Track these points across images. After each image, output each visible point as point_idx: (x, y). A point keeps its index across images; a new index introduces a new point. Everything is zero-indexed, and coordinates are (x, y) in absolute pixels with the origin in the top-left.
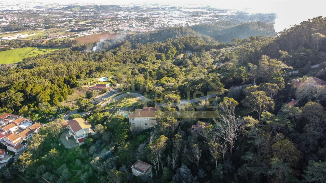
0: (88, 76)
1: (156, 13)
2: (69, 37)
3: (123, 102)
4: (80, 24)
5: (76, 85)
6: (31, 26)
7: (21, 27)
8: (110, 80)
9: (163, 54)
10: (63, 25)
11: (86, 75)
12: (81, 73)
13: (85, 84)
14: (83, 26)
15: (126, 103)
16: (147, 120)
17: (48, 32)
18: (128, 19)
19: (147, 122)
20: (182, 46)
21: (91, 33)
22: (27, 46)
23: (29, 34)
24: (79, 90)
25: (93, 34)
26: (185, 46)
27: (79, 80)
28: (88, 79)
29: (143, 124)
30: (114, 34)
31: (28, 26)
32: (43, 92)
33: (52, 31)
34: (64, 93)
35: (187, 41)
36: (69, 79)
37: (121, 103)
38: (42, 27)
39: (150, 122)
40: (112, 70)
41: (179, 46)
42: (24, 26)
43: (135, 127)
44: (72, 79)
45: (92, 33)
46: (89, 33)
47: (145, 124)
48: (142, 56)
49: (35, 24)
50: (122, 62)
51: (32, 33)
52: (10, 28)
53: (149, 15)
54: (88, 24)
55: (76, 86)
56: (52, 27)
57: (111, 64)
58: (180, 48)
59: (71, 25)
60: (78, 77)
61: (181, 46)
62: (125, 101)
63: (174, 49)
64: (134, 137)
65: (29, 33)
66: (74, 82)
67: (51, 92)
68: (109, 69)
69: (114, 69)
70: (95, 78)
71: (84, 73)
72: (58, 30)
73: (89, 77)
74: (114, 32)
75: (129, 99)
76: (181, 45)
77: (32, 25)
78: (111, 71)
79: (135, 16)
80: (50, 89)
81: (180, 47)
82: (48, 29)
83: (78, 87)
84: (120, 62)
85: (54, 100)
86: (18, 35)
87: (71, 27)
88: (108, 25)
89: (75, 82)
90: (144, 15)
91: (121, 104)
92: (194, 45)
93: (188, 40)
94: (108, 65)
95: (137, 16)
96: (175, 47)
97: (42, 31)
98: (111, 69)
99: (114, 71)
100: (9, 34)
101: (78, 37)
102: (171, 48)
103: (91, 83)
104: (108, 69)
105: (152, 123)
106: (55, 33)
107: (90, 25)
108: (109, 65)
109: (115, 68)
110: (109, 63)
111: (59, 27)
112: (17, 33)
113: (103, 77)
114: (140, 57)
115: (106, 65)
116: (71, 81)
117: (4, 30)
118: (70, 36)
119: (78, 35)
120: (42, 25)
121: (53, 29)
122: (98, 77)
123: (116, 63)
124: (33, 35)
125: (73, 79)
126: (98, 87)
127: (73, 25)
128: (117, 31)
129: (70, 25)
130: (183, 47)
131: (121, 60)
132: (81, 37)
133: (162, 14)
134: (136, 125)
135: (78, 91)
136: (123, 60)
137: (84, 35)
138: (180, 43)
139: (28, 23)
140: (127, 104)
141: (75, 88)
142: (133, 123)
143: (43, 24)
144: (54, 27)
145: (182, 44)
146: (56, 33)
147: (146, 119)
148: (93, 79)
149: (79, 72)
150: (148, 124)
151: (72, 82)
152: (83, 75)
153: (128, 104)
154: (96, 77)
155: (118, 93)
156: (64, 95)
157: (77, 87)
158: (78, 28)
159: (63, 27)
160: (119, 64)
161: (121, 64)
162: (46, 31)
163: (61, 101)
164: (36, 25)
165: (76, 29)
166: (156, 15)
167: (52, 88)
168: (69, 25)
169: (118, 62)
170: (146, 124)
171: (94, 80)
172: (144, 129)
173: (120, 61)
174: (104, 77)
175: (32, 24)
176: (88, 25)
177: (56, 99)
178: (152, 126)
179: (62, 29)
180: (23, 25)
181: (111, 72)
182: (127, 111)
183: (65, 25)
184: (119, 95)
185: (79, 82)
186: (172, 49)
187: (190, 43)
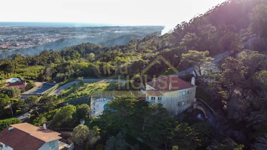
1: (36, 35)
9: (69, 57)
16: (182, 95)
18: (9, 41)
19: (181, 100)
26: (86, 50)
35: (87, 46)
39: (187, 99)
41: (80, 50)
47: (178, 105)
53: (30, 37)
58: (82, 52)
62: (86, 88)
63: (77, 52)
68: (14, 71)
79: (16, 38)
90: (25, 37)
95: (17, 38)
109: (22, 70)
110: (13, 64)
113: (11, 78)
123: (21, 65)
133: (43, 35)
136: (28, 63)
138: (81, 48)
150: (183, 103)
154: (1, 79)
160: (25, 66)
161: (27, 66)
166: (37, 37)
174: (14, 78)
178: (189, 105)
187: (90, 48)
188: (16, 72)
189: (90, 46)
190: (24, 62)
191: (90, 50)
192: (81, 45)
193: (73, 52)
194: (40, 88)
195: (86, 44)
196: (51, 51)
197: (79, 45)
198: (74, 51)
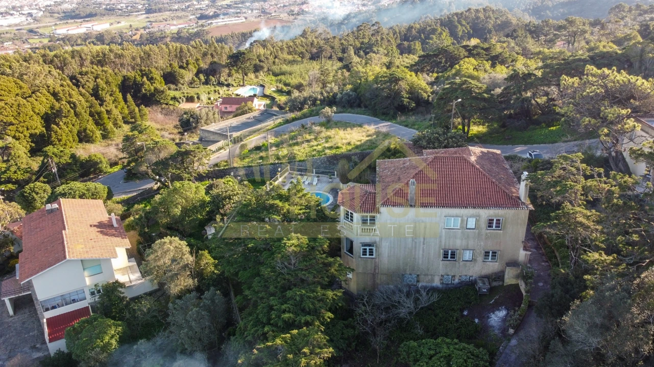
0: (202, 77)
2: (192, 27)
3: (308, 141)
4: (219, 4)
5: (158, 97)
6: (119, 10)
7: (98, 11)
8: (268, 92)
9: (417, 44)
10: (184, 7)
11: (197, 75)
12: (181, 67)
13: (190, 99)
14: (226, 8)
15: (319, 145)
16: (464, 226)
17: (152, 20)
19: (458, 243)
20: (467, 29)
21: (240, 18)
22: (99, 43)
23: (111, 24)
24: (164, 112)
25: (244, 20)
26: (473, 30)
27: (172, 86)
28: (202, 86)
29: (435, 252)
30: (291, 20)
31: (114, 10)
32: (16, 104)
33: (161, 18)
34: (106, 116)
35: (478, 18)
36: (139, 79)
37: (297, 144)
38: (141, 11)
39: (484, 245)
40: (277, 71)
41: (456, 27)
42: (106, 9)
43: (376, 267)
44: (145, 79)
45: (244, 18)
46: (236, 18)
47: (445, 256)
48: (362, 43)
49: (128, 6)
50: (308, 56)
51: (119, 23)
52: (77, 12)
54: (236, 4)
55: (158, 103)
56: (160, 10)
57: (276, 57)
58: (460, 33)
59: (201, 6)
60: (170, 78)
61: (464, 28)
62: (316, 139)
63: (444, 34)
64: (378, 342)
65: (112, 21)
66: (152, 88)
67: (52, 108)
68: (269, 70)
69: (284, 70)
70: (225, 88)
71: (190, 67)
72: (172, 15)
73: (207, 83)
74: (293, 17)
75: (331, 132)
76: (462, 25)
77: (122, 7)
78: (275, 75)
80: (51, 98)
81: (460, 30)
82: (152, 15)
83: (164, 106)
84: (302, 55)
85: (56, 132)
86: (89, 25)
87: (201, 10)
88: (279, 5)
89: (156, 89)
91: (296, 148)
92: (499, 25)
93: (481, 15)
94: (267, 58)
96: (447, 30)
97: (138, 19)
98: (276, 68)
99: (283, 74)
100: (72, 23)
101: (212, 26)
102: (439, 32)
103: (209, 99)
104: (266, 69)
105: (491, 247)
106: (166, 21)
107: (240, 5)
108: (271, 58)
109: (285, 68)
110: (271, 54)
111: (176, 10)
112: (87, 21)
113: (251, 85)
114: (359, 45)
115: (262, 58)
116: (142, 85)
117: (65, 16)
118: (195, 25)
119: (211, 23)
120: (140, 7)
121: (161, 14)
122: (235, 85)
123: (290, 57)
124: (119, 25)
125: (151, 79)
126: (228, 106)
127: (204, 6)
128: (298, 14)
129: (199, 6)
130: (469, 32)
131: (304, 51)
132: (217, 27)
134: (387, 256)
135: (160, 116)
136: (311, 53)
137: (224, 23)
138: (459, 22)
139: (114, 4)
140: (325, 148)
141: (155, 108)
142: (367, 240)
143: (144, 4)
144: (165, 11)
145: (464, 23)
146: (168, 22)
147: (455, 223)
148: (218, 88)
149: (176, 65)
150: (468, 255)
151: (146, 86)
152: (188, 75)
153: (331, 148)
154: (228, 85)
155: (291, 115)
156: (106, 121)
157: (161, 104)
158: (215, 12)
159: (183, 10)
160: (300, 59)
161: (305, 61)
162: (147, 18)
163: (88, 141)
164: (129, 8)
165: (211, 14)
167: (61, 95)
168: (196, 7)
169: (295, 54)
170: (450, 255)
171: (221, 92)
172: (437, 283)
173: (302, 53)
174: (254, 87)
175: (122, 5)
176: (236, 7)
177: (65, 130)
178: (492, 267)
179: (180, 14)
180: (104, 7)
181: (274, 78)
182: (324, 178)
183: (189, 6)
184: (294, 120)
185: (172, 93)
186: (441, 34)
187: (487, 22)
188: (271, 73)
189: (487, 18)
190: (300, 49)
191: (485, 29)
192: (462, 14)
193: (434, 31)
194: (249, 121)
195: (477, 11)
196: (375, 28)
197: (457, 14)
198: (436, 30)
